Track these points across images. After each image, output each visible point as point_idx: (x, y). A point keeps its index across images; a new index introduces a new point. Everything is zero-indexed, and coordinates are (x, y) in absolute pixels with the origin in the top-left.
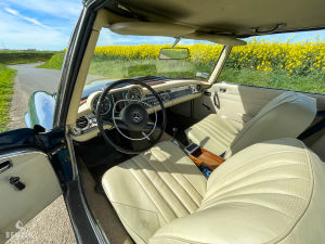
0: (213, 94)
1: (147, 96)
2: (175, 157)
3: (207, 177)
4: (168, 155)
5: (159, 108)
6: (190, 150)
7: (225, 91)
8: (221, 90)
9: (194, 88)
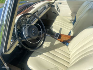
0: (56, 6)
1: (29, 18)
4: (49, 43)
6: (57, 37)
7: (61, 4)
8: (59, 4)
9: (47, 5)
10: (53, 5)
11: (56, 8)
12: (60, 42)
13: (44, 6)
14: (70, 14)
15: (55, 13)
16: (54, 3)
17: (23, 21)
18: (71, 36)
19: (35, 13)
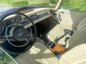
0: (58, 14)
1: (25, 19)
2: (43, 50)
3: (59, 59)
4: (39, 50)
5: (31, 24)
6: (50, 46)
7: (63, 13)
8: (61, 12)
9: (48, 12)
10: (56, 13)
11: (57, 16)
12: (51, 52)
13: (45, 12)
14: (72, 25)
15: (56, 21)
16: (56, 11)
17: (17, 20)
18: (66, 49)
19: (33, 16)
